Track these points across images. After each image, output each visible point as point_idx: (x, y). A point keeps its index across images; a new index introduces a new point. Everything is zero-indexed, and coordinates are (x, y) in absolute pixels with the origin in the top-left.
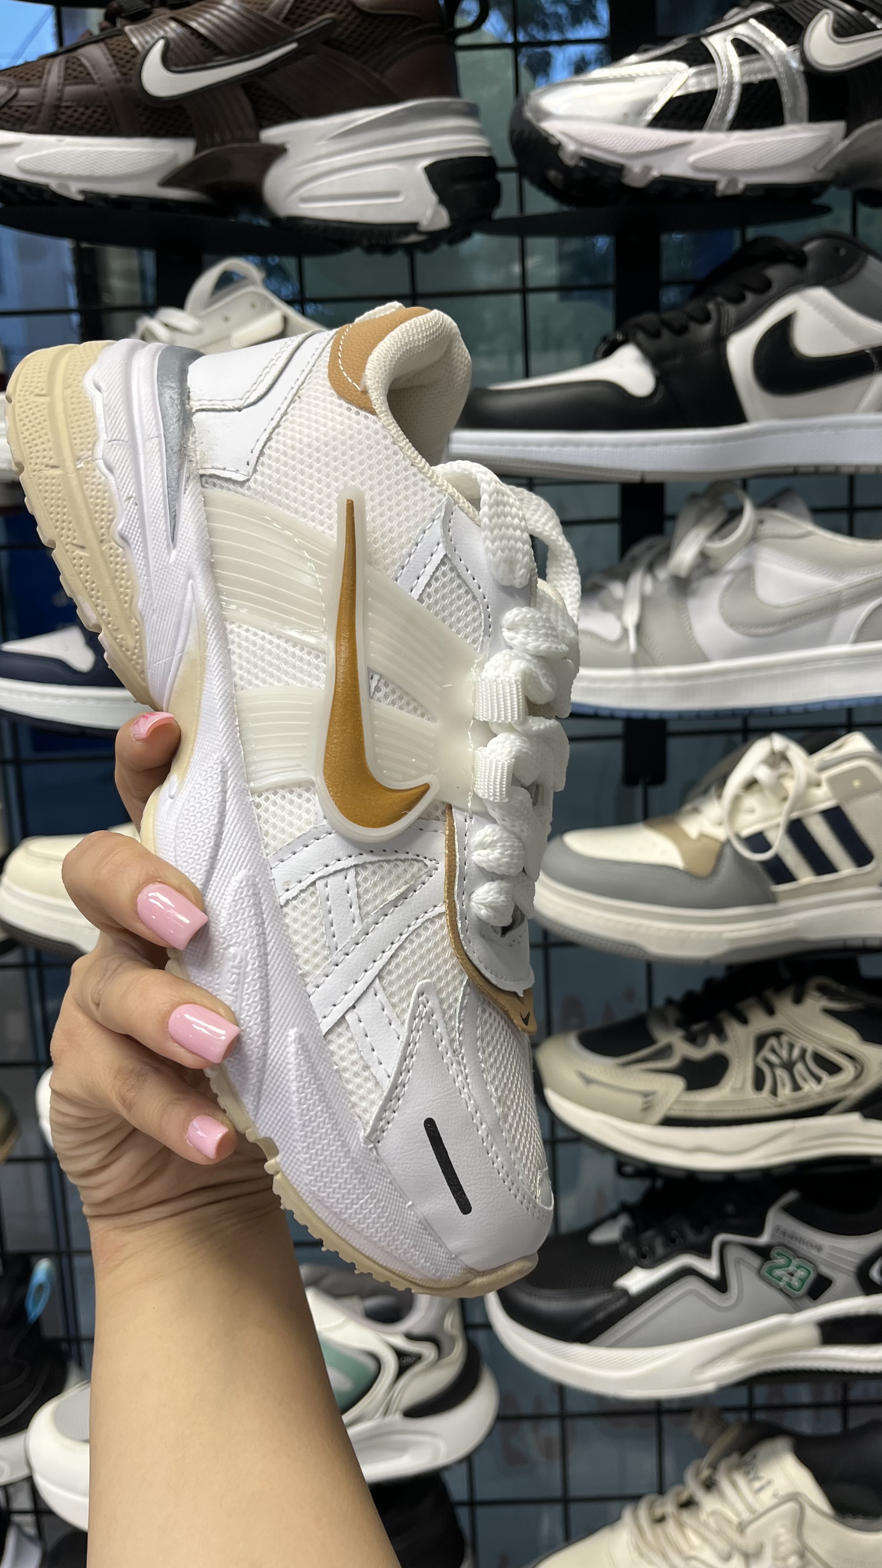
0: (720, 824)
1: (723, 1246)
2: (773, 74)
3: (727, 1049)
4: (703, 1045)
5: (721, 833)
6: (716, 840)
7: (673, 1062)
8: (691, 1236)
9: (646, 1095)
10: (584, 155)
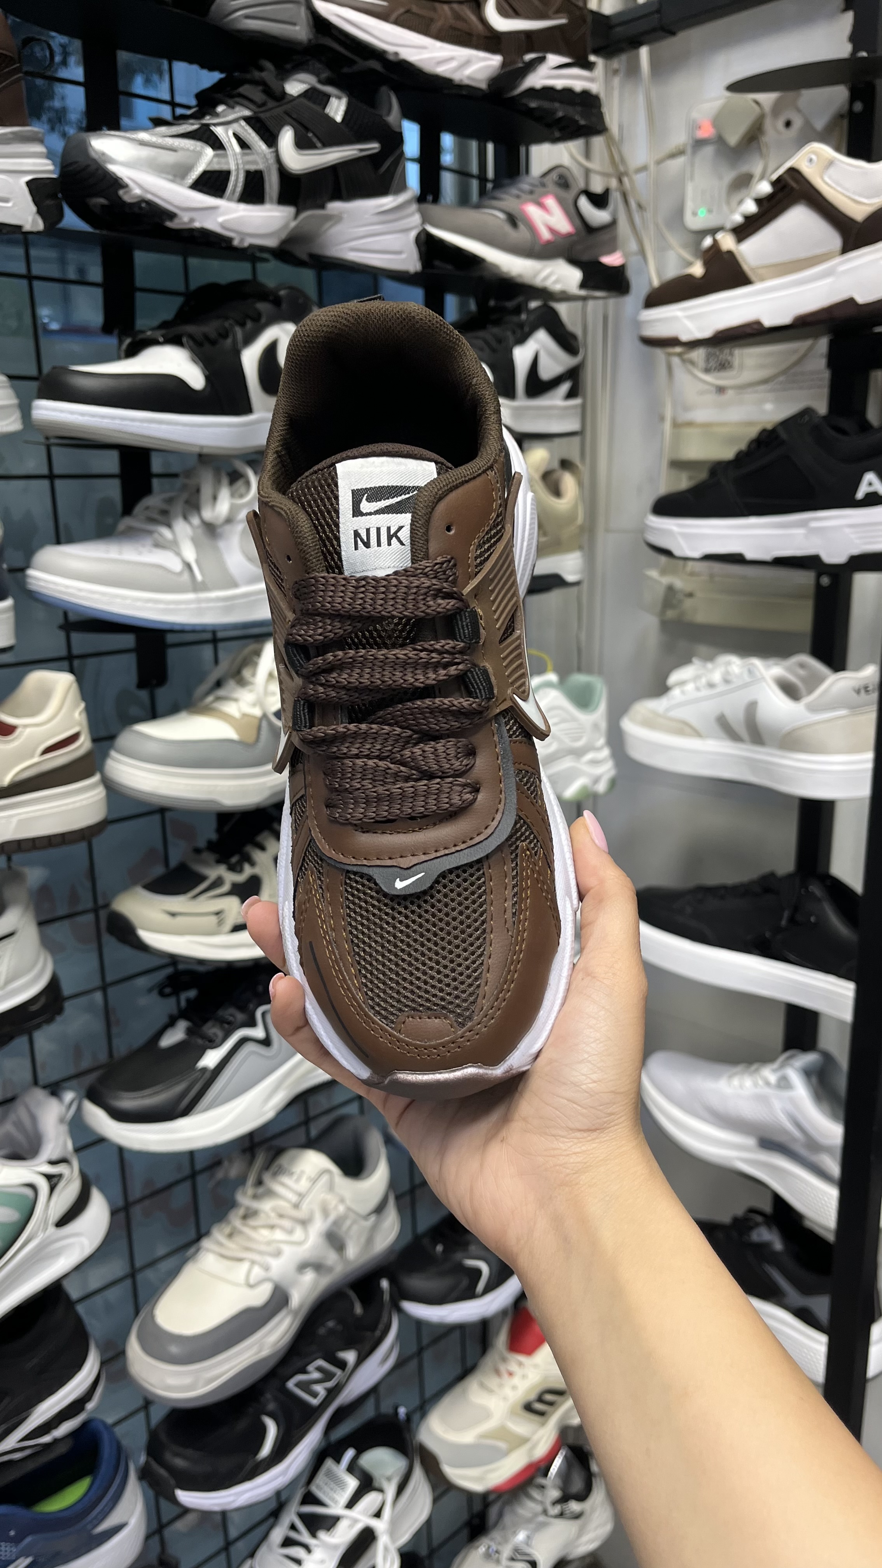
0: (254, 705)
1: (264, 1014)
2: (261, 167)
3: (256, 871)
4: (241, 871)
5: (257, 712)
6: (254, 717)
7: (226, 888)
8: (240, 1017)
9: (217, 913)
10: (146, 200)
